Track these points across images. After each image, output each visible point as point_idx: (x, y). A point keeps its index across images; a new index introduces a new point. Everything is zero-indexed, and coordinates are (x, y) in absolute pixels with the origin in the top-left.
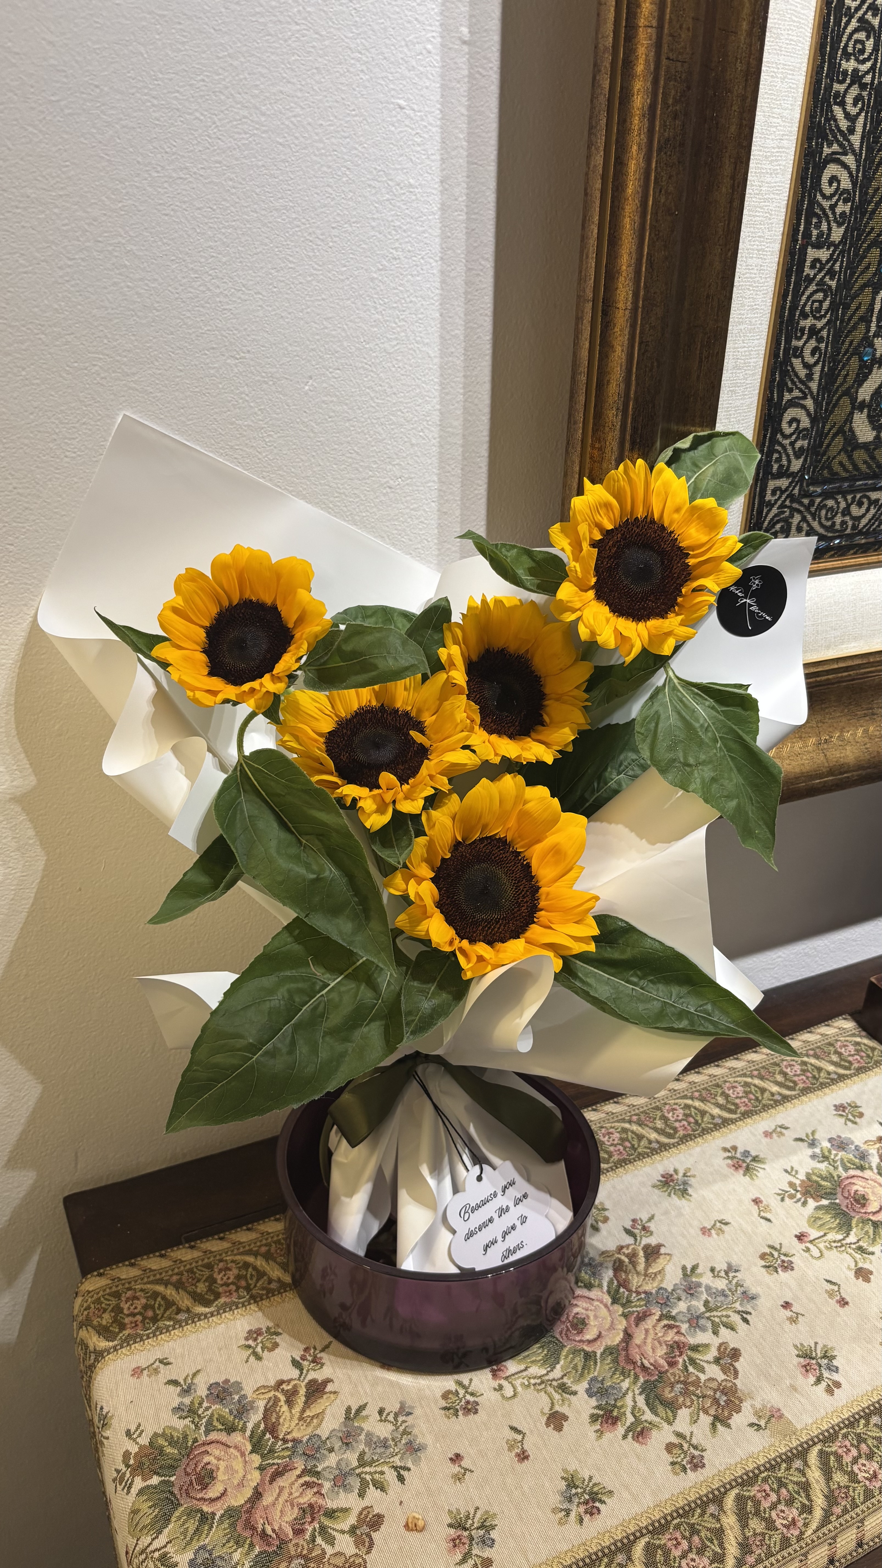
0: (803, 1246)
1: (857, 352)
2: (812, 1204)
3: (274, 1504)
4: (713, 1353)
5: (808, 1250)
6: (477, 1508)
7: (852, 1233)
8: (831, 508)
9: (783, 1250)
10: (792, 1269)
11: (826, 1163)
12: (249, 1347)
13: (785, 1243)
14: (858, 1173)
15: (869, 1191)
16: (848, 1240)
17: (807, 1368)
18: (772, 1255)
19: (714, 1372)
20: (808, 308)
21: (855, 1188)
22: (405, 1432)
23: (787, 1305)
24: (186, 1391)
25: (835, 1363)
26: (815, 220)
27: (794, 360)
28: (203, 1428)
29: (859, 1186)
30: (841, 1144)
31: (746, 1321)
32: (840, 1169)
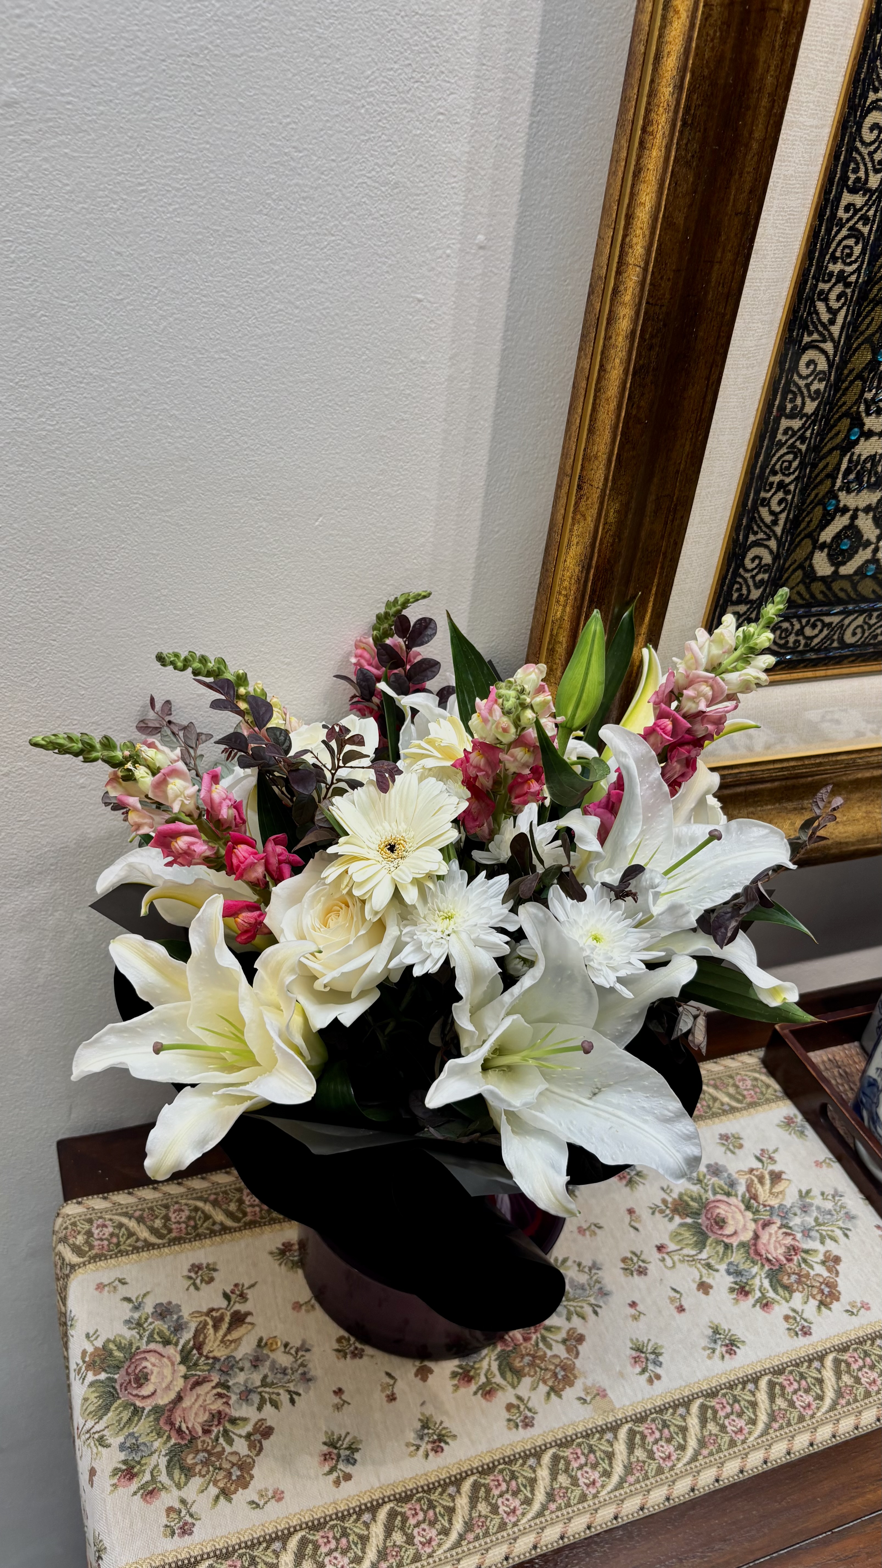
0: (659, 1256)
1: (822, 503)
2: (678, 1220)
3: (191, 1407)
4: (563, 1335)
5: (663, 1260)
6: (348, 1433)
7: (705, 1251)
8: (786, 630)
9: (642, 1257)
10: (646, 1274)
11: (698, 1186)
12: (190, 1278)
13: (646, 1251)
14: (724, 1198)
15: (729, 1215)
16: (700, 1257)
17: (636, 1360)
18: (632, 1260)
19: (560, 1350)
20: (778, 467)
21: (718, 1211)
22: (302, 1365)
23: (633, 1305)
24: (137, 1308)
25: (661, 1359)
26: (790, 396)
27: (761, 509)
28: (145, 1339)
29: (722, 1210)
30: (716, 1170)
31: (596, 1313)
32: (710, 1193)
